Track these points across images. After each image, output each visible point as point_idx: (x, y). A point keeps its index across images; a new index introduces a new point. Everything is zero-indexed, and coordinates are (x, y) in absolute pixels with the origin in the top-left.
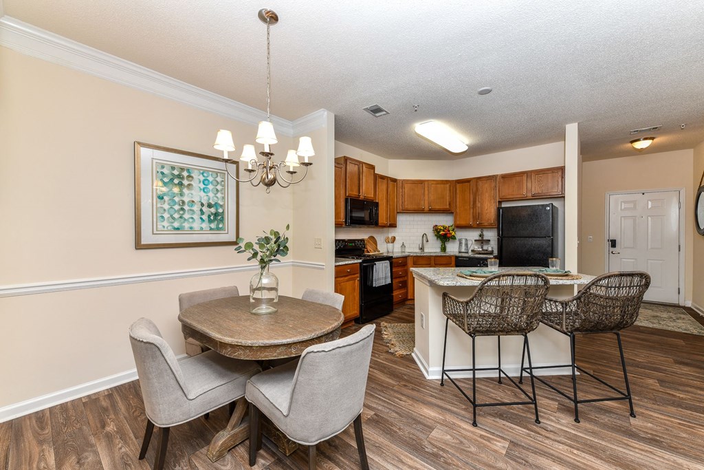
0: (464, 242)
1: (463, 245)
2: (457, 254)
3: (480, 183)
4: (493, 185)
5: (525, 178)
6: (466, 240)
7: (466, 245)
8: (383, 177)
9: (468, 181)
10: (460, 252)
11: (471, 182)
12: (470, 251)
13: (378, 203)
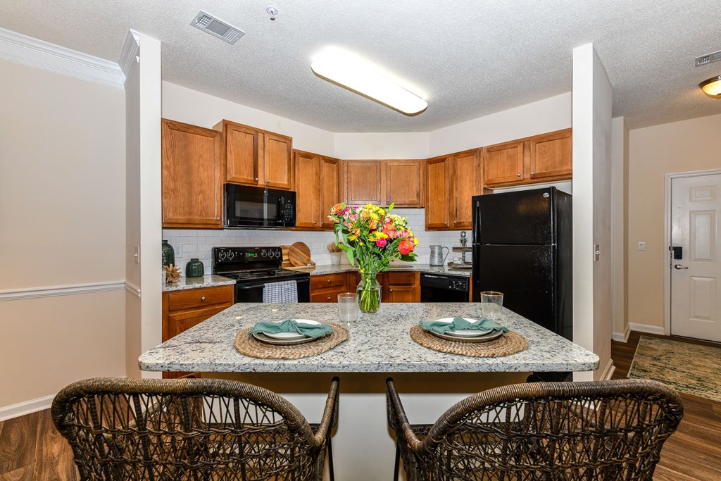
0: (437, 250)
1: (436, 255)
2: (427, 269)
3: (459, 161)
4: (476, 162)
5: (520, 148)
6: (440, 248)
7: (441, 255)
8: (308, 156)
9: (442, 160)
10: (431, 265)
11: (447, 162)
12: (446, 263)
13: (294, 193)
